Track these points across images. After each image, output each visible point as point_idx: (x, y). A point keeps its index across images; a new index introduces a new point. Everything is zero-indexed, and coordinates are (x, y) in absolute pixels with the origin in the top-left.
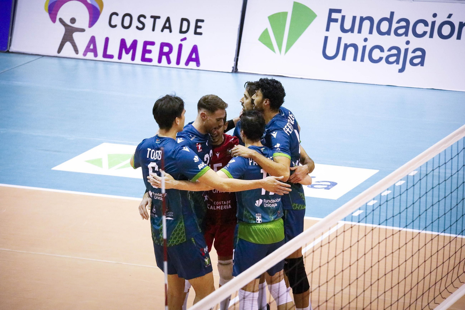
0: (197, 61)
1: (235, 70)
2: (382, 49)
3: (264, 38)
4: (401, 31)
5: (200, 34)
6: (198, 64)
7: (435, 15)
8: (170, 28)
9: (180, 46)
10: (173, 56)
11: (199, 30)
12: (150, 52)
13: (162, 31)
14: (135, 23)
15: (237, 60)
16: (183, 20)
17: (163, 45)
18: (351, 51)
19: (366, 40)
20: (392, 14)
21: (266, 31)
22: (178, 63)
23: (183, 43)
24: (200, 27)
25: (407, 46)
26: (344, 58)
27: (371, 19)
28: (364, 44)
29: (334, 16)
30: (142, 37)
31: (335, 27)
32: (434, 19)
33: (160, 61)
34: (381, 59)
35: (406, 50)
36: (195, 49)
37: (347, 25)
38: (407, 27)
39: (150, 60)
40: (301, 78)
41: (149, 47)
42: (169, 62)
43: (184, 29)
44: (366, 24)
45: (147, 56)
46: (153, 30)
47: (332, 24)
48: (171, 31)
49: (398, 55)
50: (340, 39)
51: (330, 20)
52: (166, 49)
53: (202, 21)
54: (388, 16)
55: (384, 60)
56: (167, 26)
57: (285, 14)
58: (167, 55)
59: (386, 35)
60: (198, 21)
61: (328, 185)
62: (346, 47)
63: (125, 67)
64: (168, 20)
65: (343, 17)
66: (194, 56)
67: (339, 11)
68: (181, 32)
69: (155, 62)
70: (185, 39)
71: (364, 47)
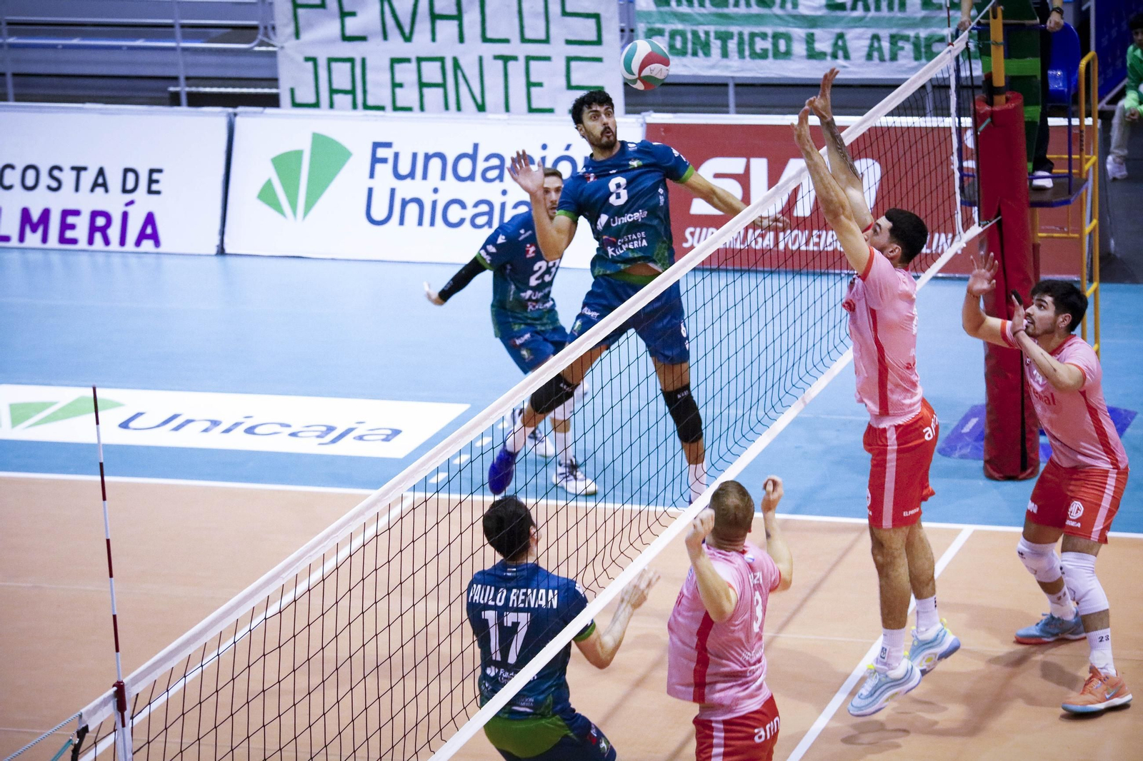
0: (155, 237)
1: (221, 251)
2: (463, 206)
3: (267, 195)
4: (491, 174)
5: (158, 193)
6: (157, 243)
7: (544, 147)
8: (104, 185)
9: (125, 215)
10: (114, 233)
11: (155, 187)
12: (72, 227)
13: (92, 190)
14: (45, 180)
15: (222, 233)
16: (126, 171)
17: (95, 214)
18: (412, 209)
19: (436, 191)
20: (476, 146)
21: (269, 184)
22: (122, 242)
23: (129, 209)
24: (157, 181)
25: (503, 199)
26: (402, 222)
27: (442, 156)
28: (434, 197)
29: (381, 153)
30: (57, 204)
31: (384, 170)
32: (543, 153)
33: (91, 241)
34: (462, 221)
35: (503, 205)
36: (150, 219)
37: (404, 168)
38: (501, 167)
39: (74, 241)
40: (332, 259)
41: (70, 220)
42: (107, 242)
43: (130, 185)
44: (435, 164)
45: (69, 234)
46: (77, 189)
47: (379, 167)
48: (107, 191)
49: (490, 214)
50: (393, 191)
51: (375, 160)
52: (100, 221)
53: (160, 171)
54: (470, 151)
55: (467, 223)
56: (100, 182)
57: (299, 154)
58: (103, 230)
59: (469, 183)
60: (152, 171)
61: (388, 435)
62: (405, 203)
63: (32, 256)
64: (101, 172)
65: (396, 155)
66: (149, 231)
67: (388, 145)
68: (125, 191)
69: (83, 244)
70: (132, 203)
71: (434, 203)
